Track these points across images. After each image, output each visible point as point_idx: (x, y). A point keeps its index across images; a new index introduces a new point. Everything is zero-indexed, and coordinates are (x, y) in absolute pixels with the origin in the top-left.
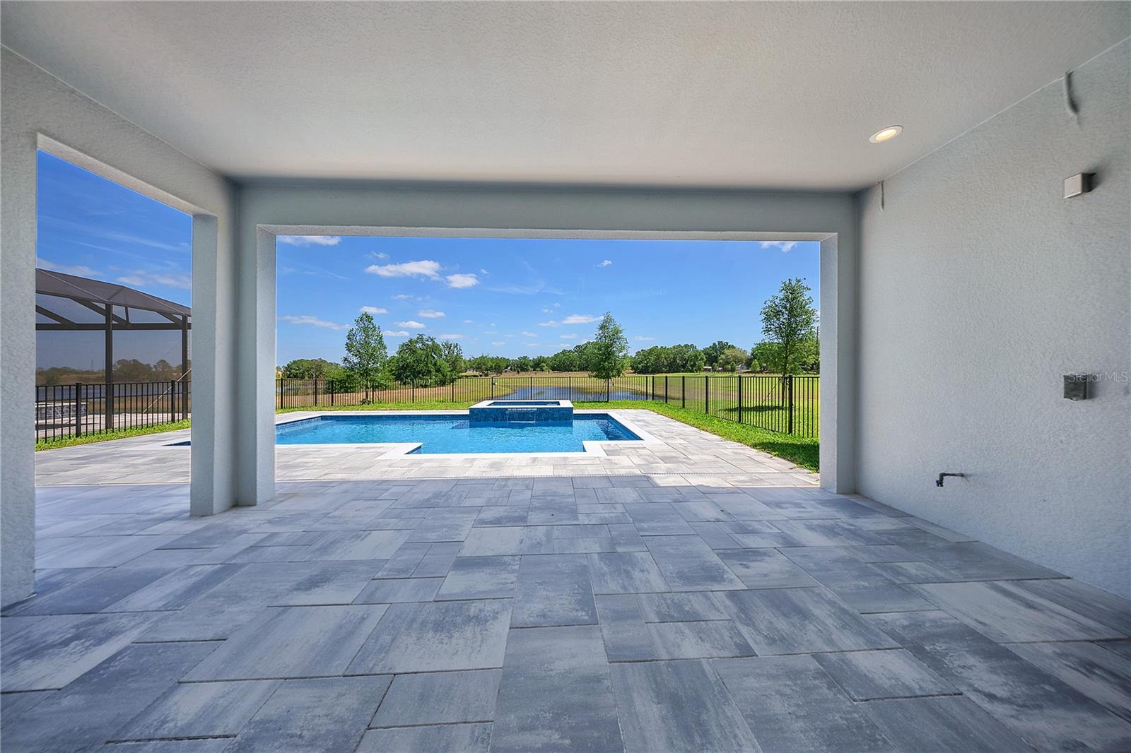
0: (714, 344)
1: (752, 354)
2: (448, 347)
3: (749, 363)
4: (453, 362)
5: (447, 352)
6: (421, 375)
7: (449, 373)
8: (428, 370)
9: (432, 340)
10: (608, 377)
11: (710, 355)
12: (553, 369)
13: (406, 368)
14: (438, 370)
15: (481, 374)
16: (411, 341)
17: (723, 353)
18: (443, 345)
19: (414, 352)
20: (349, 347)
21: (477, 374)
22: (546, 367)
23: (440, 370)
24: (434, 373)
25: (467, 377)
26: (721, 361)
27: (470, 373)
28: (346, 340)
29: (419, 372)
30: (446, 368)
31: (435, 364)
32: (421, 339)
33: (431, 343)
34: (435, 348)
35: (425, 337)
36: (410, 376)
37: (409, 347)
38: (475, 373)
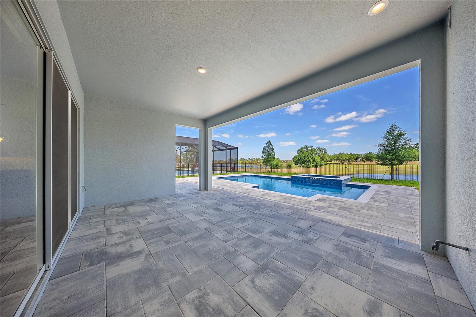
2: (319, 149)
4: (322, 157)
5: (319, 152)
6: (306, 163)
7: (320, 162)
8: (309, 160)
9: (311, 147)
13: (300, 160)
14: (314, 161)
15: (340, 162)
16: (302, 148)
18: (317, 149)
19: (303, 153)
20: (263, 152)
21: (337, 162)
24: (312, 162)
25: (331, 164)
27: (333, 162)
29: (305, 161)
30: (318, 159)
31: (313, 158)
32: (306, 147)
33: (310, 149)
34: (313, 150)
35: (308, 146)
36: (301, 163)
37: (300, 151)
38: (336, 162)
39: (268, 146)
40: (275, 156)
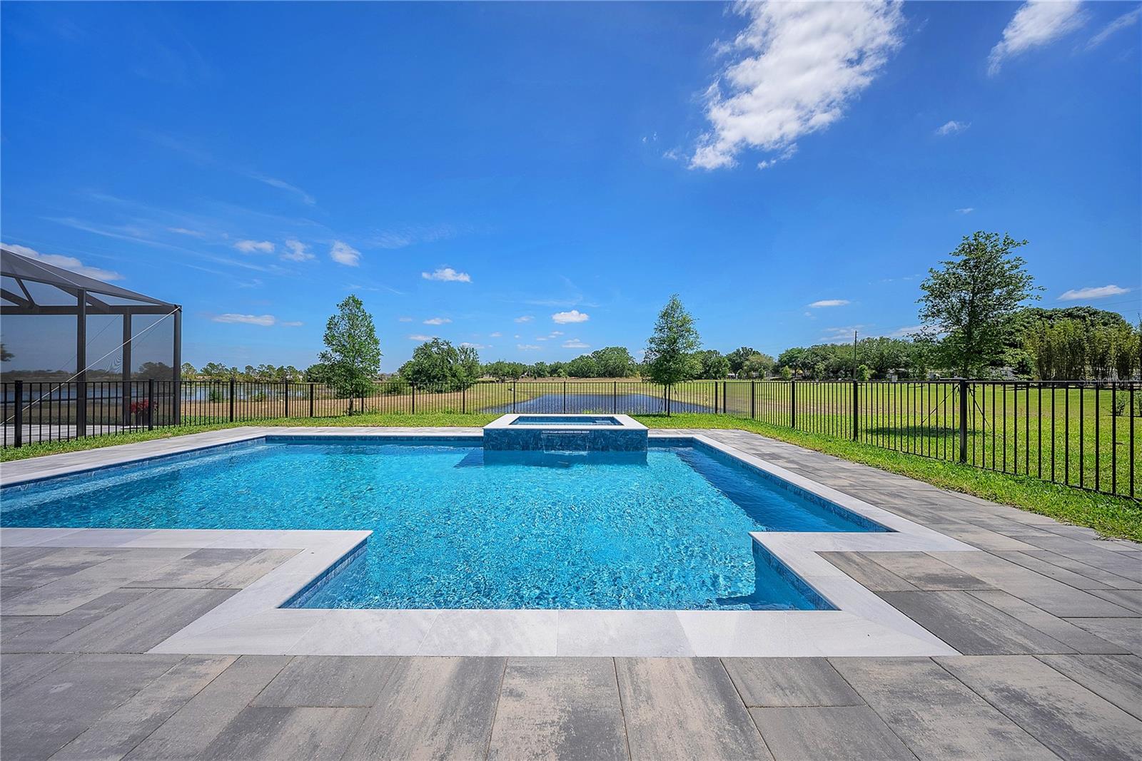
0: (738, 350)
1: (779, 361)
2: (464, 351)
3: (776, 370)
4: (470, 367)
5: (463, 357)
6: (436, 380)
7: (465, 378)
8: (444, 375)
9: (447, 344)
10: (669, 382)
11: (734, 361)
12: (571, 375)
13: (421, 373)
14: (454, 375)
15: (498, 379)
16: (426, 345)
17: (747, 360)
18: (458, 350)
19: (429, 356)
20: (328, 340)
21: (494, 379)
22: (563, 373)
23: (456, 375)
24: (450, 378)
25: (483, 382)
26: (746, 368)
27: (486, 378)
28: (324, 331)
29: (434, 377)
30: (462, 373)
31: (451, 369)
32: (436, 343)
33: (446, 347)
34: (450, 352)
35: (440, 341)
36: (425, 381)
37: (424, 351)
38: (492, 379)
39: (352, 318)
40: (378, 354)
